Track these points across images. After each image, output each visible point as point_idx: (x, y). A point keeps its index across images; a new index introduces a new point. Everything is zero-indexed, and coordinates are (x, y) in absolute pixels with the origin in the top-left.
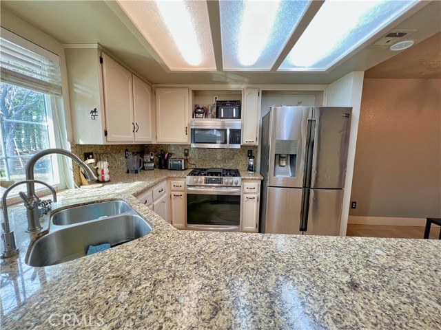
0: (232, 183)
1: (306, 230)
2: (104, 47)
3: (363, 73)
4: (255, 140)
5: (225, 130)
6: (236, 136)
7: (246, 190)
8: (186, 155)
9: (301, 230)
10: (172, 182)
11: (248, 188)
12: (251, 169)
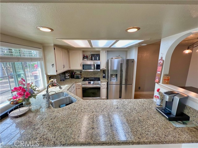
0: (97, 83)
1: (121, 97)
2: (55, 45)
3: (137, 48)
4: (105, 68)
5: (95, 65)
6: (98, 66)
7: (102, 85)
8: (81, 73)
9: (119, 97)
10: (77, 83)
11: (103, 84)
12: (104, 77)
